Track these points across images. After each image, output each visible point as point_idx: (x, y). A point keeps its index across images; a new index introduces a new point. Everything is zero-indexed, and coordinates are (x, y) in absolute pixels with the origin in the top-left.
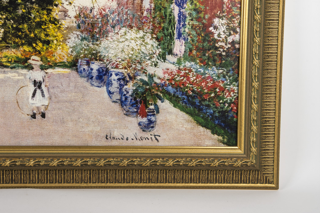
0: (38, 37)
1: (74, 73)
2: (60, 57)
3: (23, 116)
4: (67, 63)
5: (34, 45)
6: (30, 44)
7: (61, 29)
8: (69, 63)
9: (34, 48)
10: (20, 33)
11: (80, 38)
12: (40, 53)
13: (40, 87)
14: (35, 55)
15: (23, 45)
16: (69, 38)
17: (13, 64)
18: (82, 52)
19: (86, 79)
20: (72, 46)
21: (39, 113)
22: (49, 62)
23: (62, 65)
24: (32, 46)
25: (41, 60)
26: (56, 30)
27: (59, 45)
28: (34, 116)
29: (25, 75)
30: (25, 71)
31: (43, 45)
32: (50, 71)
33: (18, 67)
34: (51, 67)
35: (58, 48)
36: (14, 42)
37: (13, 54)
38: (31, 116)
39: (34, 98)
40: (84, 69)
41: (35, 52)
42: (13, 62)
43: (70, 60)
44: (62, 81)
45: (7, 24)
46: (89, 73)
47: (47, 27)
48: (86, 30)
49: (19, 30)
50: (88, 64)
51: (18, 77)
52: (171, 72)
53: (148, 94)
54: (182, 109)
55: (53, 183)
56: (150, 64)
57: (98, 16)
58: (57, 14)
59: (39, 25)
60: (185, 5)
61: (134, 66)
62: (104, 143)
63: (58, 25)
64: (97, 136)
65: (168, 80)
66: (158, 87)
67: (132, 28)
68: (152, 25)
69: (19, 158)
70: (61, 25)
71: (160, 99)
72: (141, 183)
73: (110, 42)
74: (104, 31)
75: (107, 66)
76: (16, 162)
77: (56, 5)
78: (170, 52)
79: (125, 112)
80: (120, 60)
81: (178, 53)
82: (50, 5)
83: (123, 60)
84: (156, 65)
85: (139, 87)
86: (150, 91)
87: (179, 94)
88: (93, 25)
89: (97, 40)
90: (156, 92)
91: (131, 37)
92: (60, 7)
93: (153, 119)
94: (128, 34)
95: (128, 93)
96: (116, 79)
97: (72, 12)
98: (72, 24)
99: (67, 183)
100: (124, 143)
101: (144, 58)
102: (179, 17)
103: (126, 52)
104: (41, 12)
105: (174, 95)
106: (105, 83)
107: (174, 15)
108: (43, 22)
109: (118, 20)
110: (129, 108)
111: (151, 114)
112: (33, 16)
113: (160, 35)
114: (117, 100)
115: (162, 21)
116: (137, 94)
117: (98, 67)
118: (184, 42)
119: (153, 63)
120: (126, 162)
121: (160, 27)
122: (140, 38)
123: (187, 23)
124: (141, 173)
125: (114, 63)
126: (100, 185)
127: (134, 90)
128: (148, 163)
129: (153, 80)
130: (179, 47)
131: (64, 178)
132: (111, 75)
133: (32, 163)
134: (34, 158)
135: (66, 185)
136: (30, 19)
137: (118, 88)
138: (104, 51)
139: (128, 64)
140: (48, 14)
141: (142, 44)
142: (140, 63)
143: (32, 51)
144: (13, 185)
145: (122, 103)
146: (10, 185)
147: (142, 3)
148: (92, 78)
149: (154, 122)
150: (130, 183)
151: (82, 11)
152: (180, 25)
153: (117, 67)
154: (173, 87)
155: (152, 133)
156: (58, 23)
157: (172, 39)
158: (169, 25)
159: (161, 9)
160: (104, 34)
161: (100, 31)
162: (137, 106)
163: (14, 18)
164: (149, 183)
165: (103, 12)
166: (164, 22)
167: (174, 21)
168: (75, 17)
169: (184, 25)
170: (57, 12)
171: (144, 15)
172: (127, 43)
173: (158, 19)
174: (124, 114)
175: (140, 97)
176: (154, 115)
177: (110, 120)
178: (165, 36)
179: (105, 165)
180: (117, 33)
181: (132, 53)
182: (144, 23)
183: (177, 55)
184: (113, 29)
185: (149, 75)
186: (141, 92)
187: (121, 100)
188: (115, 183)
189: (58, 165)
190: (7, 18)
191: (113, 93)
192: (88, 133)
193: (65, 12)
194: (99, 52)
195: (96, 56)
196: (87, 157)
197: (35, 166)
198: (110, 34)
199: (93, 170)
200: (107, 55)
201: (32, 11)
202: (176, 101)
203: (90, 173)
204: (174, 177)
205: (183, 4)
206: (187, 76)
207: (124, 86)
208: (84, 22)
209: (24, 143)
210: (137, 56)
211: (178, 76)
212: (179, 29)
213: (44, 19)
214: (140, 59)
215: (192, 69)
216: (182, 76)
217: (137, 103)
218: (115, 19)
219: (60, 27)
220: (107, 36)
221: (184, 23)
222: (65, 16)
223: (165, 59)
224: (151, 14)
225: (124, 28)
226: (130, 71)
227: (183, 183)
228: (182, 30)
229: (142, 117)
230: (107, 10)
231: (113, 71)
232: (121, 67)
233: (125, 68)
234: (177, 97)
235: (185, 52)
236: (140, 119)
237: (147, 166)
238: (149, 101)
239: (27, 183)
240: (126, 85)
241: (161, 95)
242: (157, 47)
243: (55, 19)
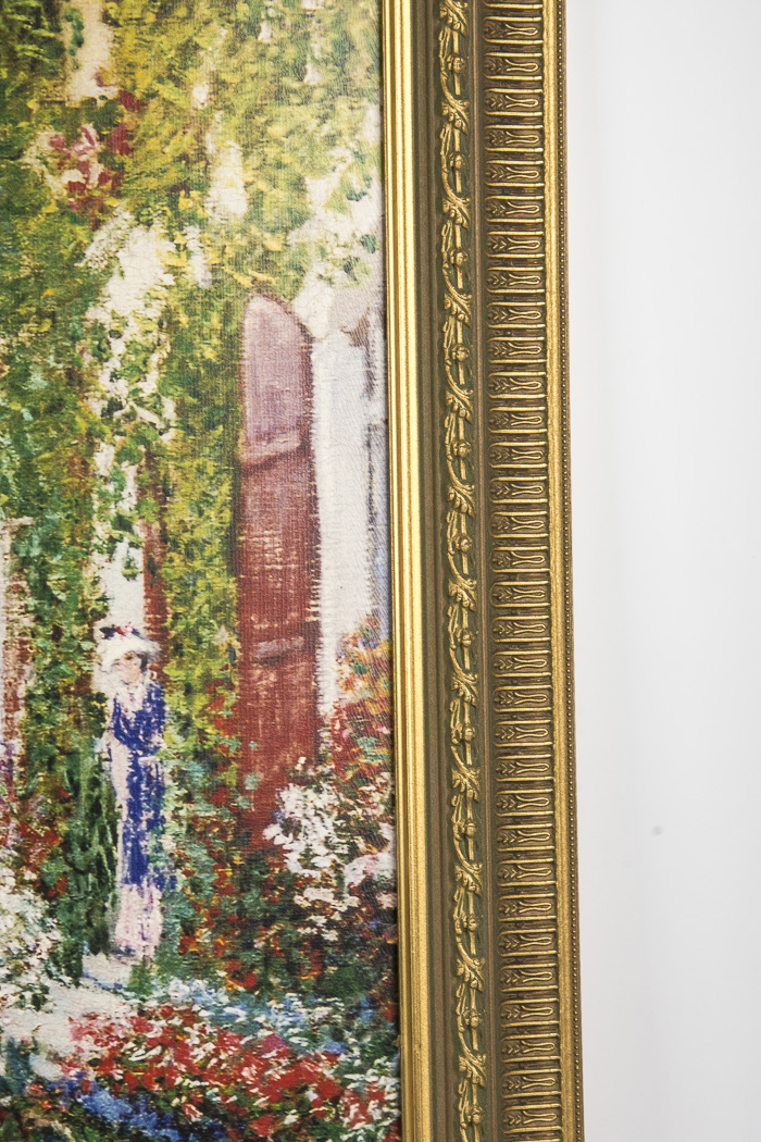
52: (109, 1030)
56: (13, 999)
60: (156, 738)
65: (93, 1063)
66: (52, 1097)
68: (18, 829)
78: (101, 942)
81: (135, 942)
84: (38, 1002)
86: (18, 1117)
87: (143, 1122)
90: (42, 1122)
102: (134, 789)
105: (123, 1128)
113: (54, 869)
115: (59, 808)
118: (157, 894)
119: (28, 995)
121: (52, 835)
123: (166, 813)
129: (28, 1067)
152: (137, 821)
154: (115, 1093)
157: (105, 883)
158: (91, 826)
159: (52, 761)
166: (68, 813)
167: (111, 806)
169: (156, 824)
173: (42, 803)
178: (77, 872)
183: (129, 952)
185: (10, 1045)
205: (148, 734)
206: (175, 1043)
211: (138, 1043)
212: (135, 841)
215: (196, 1008)
216: (153, 1043)
221: (156, 815)
223: (76, 973)
224: (9, 781)
228: (148, 843)
234: (139, 1137)
235: (163, 936)
241: (68, 1132)
242: (42, 923)
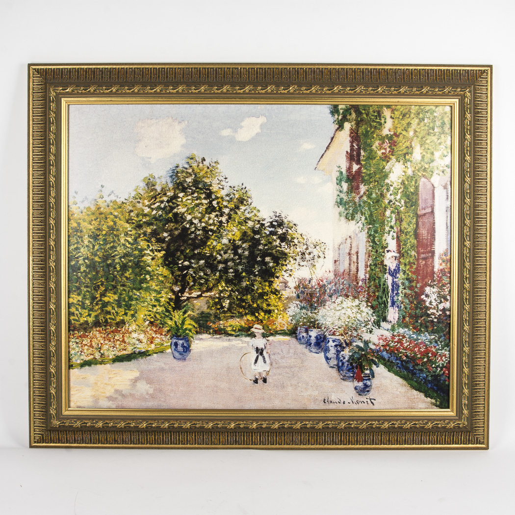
0: (261, 307)
1: (294, 340)
2: (280, 326)
3: (246, 381)
4: (287, 331)
5: (257, 314)
6: (253, 314)
7: (282, 299)
8: (289, 330)
9: (256, 317)
10: (244, 304)
11: (299, 307)
12: (262, 322)
13: (261, 354)
14: (258, 324)
15: (246, 314)
16: (289, 308)
17: (237, 332)
18: (301, 320)
19: (304, 346)
20: (291, 314)
21: (261, 379)
22: (270, 330)
23: (283, 333)
24: (255, 315)
25: (263, 329)
26: (277, 300)
27: (280, 314)
28: (256, 381)
29: (248, 343)
30: (248, 339)
31: (265, 315)
32: (271, 338)
33: (242, 335)
34: (272, 334)
35: (279, 317)
36: (239, 312)
37: (237, 323)
38: (254, 381)
39: (256, 364)
40: (303, 336)
41: (257, 321)
42: (237, 330)
43: (290, 328)
44: (283, 347)
45: (232, 296)
46: (308, 340)
47: (268, 297)
48: (305, 299)
49: (243, 301)
50: (307, 331)
51: (242, 345)
52: (386, 339)
53: (364, 360)
54: (396, 374)
55: (273, 444)
56: (365, 331)
57: (316, 287)
58: (278, 285)
59: (261, 295)
60: (398, 275)
61: (350, 333)
62: (322, 406)
63: (279, 296)
64: (315, 400)
65: (382, 346)
66: (373, 353)
67: (348, 297)
68: (367, 294)
69: (243, 420)
70: (281, 295)
71: (375, 364)
72: (357, 444)
73: (328, 310)
74: (321, 300)
75: (324, 333)
76: (240, 424)
77: (277, 277)
78: (385, 320)
79: (341, 377)
80: (337, 327)
81: (392, 320)
82: (271, 277)
83: (340, 328)
84: (371, 332)
85: (355, 352)
86: (366, 356)
87: (393, 359)
88: (311, 295)
89: (315, 309)
90: (371, 358)
91: (347, 305)
92: (281, 278)
93: (368, 383)
94: (344, 303)
95: (345, 358)
96: (333, 346)
97: (292, 284)
98: (292, 295)
99: (287, 444)
100: (341, 406)
101: (360, 325)
102: (393, 286)
103: (342, 320)
104: (264, 284)
105: (389, 360)
106: (323, 349)
107: (387, 285)
108: (265, 293)
109: (335, 290)
110: (346, 373)
111: (367, 378)
112: (256, 287)
113: (375, 303)
114: (334, 365)
115: (376, 290)
116: (353, 359)
117: (316, 334)
118: (397, 309)
119: (369, 330)
120: (343, 425)
121: (374, 296)
122: (356, 306)
123: (400, 292)
124: (357, 436)
125: (331, 330)
126: (318, 446)
127: (350, 356)
128: (364, 425)
129: (368, 346)
130: (393, 314)
131: (284, 440)
132: (329, 341)
133: (255, 425)
134: (257, 421)
135: (286, 446)
136: (253, 290)
137: (335, 354)
138: (322, 319)
139: (344, 332)
140: (270, 286)
141: (358, 312)
142: (356, 330)
143: (254, 320)
144: (237, 446)
145: (339, 368)
146: (234, 446)
147: (357, 274)
148: (310, 345)
149: (369, 386)
150: (346, 444)
151: (301, 282)
152: (393, 293)
153: (334, 334)
154: (387, 352)
155: (368, 396)
156: (279, 293)
157: (386, 307)
158: (383, 294)
159: (375, 279)
160: (322, 303)
161: (318, 300)
162: (353, 371)
163: (239, 289)
164: (365, 444)
165: (321, 283)
166: (378, 291)
167: (388, 290)
168: (295, 288)
169: (397, 294)
170: (278, 284)
171: (360, 285)
172: (343, 311)
173: (372, 289)
174: (341, 379)
175: (356, 363)
176: (369, 379)
177: (328, 385)
178: (380, 304)
179: (323, 428)
180: (334, 302)
181: (348, 320)
182: (359, 292)
183: (391, 322)
184: (330, 298)
185: (365, 341)
186: (357, 357)
187: (338, 365)
188: (333, 444)
189: (279, 428)
190: (232, 290)
191: (330, 358)
192: (306, 397)
193: (285, 283)
194: (317, 320)
195: (314, 324)
196: (306, 420)
197: (257, 428)
198: (328, 303)
199: (312, 433)
200: (324, 323)
201: (255, 283)
202: (391, 365)
203: (309, 436)
204: (389, 439)
205: (396, 274)
206: (400, 342)
207: (340, 352)
208: (303, 292)
209: (247, 407)
210: (353, 324)
211: (392, 342)
212: (393, 298)
213: (266, 290)
214: (356, 326)
215: (405, 335)
216: (395, 342)
217: (353, 368)
218: (332, 289)
219: (280, 297)
220: (324, 305)
221: (398, 292)
222: (286, 287)
223: (379, 326)
224: (365, 283)
225: (341, 298)
226: (347, 338)
227: (397, 444)
228: (396, 298)
229: (358, 382)
230: (325, 281)
231: (331, 338)
232: (338, 334)
233: (342, 335)
234: (392, 362)
235: (398, 319)
236: (356, 383)
237: (364, 429)
238: (364, 366)
239: (249, 444)
240: (343, 351)
241: (376, 360)
242: (372, 315)
243: (276, 290)
